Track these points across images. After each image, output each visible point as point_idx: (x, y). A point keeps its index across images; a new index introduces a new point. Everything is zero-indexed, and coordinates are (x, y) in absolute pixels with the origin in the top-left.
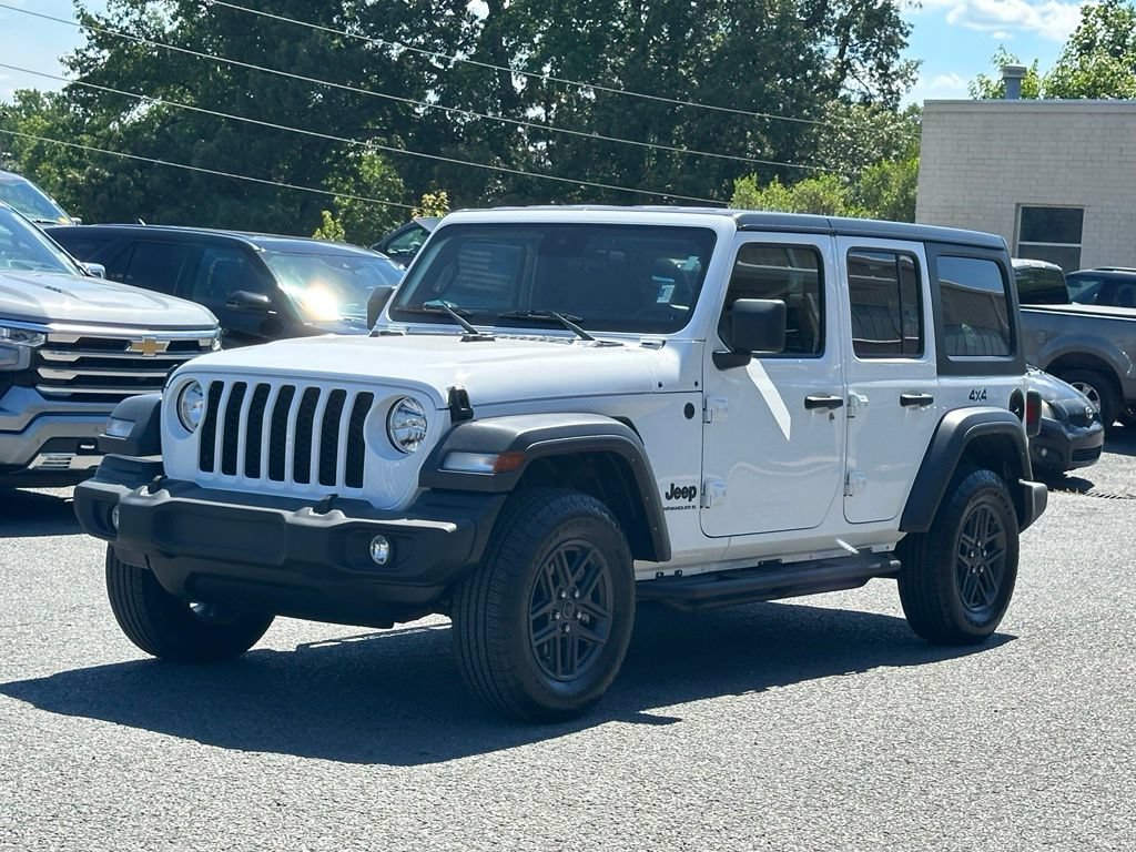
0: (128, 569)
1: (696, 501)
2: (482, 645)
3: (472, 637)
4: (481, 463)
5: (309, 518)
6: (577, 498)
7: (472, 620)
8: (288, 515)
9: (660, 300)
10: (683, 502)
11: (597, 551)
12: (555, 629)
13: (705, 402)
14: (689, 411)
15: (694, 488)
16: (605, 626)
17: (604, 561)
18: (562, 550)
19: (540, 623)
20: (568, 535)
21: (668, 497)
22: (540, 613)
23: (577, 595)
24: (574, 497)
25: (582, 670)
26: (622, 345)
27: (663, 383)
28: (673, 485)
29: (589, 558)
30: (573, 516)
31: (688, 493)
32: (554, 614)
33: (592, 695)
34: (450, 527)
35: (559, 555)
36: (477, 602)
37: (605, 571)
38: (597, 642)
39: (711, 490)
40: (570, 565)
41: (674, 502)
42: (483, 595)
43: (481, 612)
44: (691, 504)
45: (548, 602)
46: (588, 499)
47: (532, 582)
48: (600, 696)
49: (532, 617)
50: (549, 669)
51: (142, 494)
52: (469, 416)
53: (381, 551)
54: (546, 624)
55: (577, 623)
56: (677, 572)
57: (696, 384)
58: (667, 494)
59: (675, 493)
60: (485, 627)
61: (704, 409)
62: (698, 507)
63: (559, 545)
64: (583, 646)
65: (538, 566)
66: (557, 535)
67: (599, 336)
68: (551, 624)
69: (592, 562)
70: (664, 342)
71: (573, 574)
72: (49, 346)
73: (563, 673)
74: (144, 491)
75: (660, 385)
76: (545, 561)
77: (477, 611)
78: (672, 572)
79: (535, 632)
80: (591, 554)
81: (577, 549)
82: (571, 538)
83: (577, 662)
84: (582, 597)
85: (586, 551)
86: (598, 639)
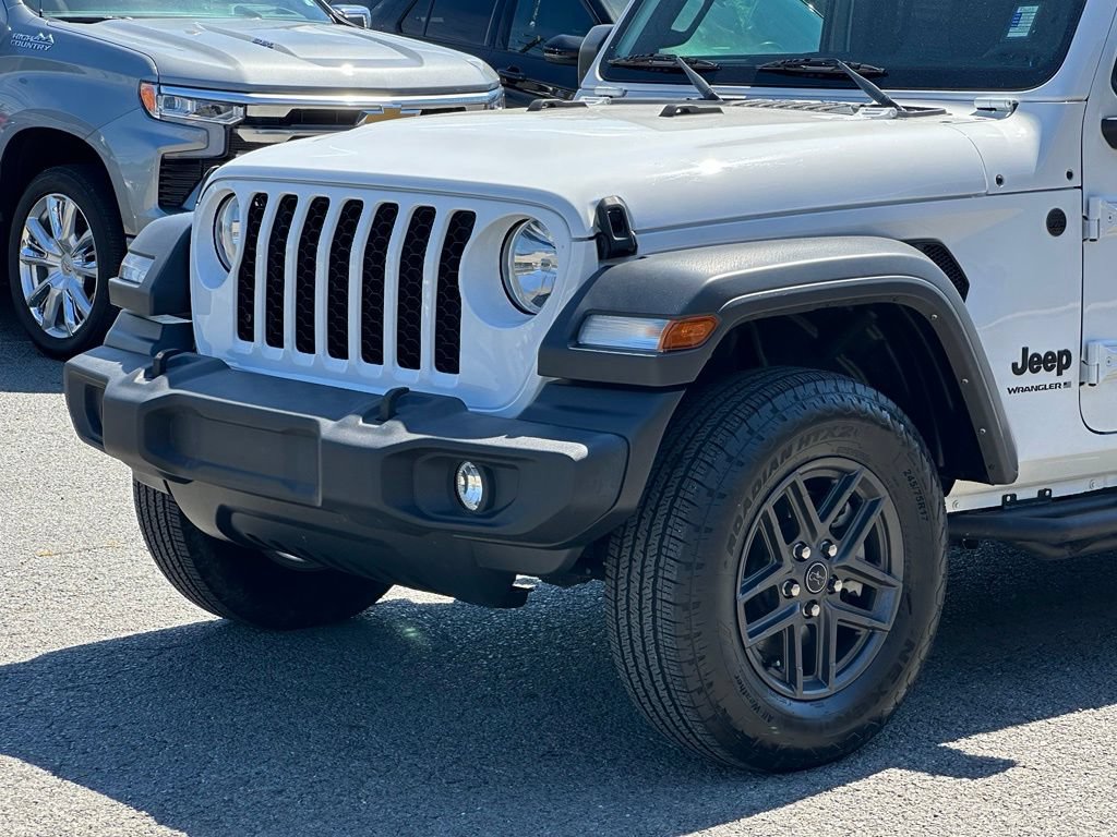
0: (151, 494)
1: (1071, 374)
2: (651, 648)
3: (636, 634)
4: (641, 334)
5: (356, 432)
6: (826, 387)
7: (634, 604)
8: (327, 427)
9: (1013, 33)
10: (1045, 377)
11: (866, 474)
12: (791, 611)
13: (1086, 207)
14: (1057, 223)
15: (1067, 353)
16: (889, 601)
17: (883, 492)
18: (799, 478)
19: (760, 607)
20: (811, 453)
21: (1017, 371)
22: (760, 588)
23: (833, 552)
24: (820, 384)
25: (847, 677)
26: (943, 112)
27: (1005, 178)
28: (1025, 351)
29: (855, 487)
30: (821, 418)
31: (1057, 361)
32: (789, 588)
33: (864, 720)
34: (577, 451)
35: (794, 485)
36: (642, 574)
37: (887, 507)
38: (874, 628)
39: (1098, 355)
40: (817, 505)
41: (1028, 379)
42: (650, 562)
43: (648, 593)
44: (1061, 380)
45: (777, 567)
46: (850, 387)
47: (739, 538)
48: (880, 720)
49: (743, 599)
50: (783, 682)
51: (137, 380)
52: (628, 250)
53: (472, 488)
54: (775, 605)
55: (837, 599)
56: (1042, 493)
57: (1070, 175)
58: (1014, 365)
59: (1031, 363)
60: (654, 617)
61: (1085, 218)
62: (1075, 385)
63: (794, 470)
64: (847, 637)
65: (751, 511)
66: (786, 455)
67: (904, 98)
68: (784, 604)
69: (861, 493)
70: (1015, 105)
71: (823, 518)
72: (250, 122)
73: (807, 686)
74: (140, 378)
75: (1000, 181)
76: (765, 500)
77: (641, 589)
78: (1033, 494)
79: (750, 620)
80: (857, 482)
81: (829, 474)
82: (819, 456)
83: (834, 667)
84: (843, 554)
85: (848, 478)
86: (876, 624)
